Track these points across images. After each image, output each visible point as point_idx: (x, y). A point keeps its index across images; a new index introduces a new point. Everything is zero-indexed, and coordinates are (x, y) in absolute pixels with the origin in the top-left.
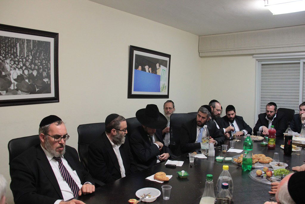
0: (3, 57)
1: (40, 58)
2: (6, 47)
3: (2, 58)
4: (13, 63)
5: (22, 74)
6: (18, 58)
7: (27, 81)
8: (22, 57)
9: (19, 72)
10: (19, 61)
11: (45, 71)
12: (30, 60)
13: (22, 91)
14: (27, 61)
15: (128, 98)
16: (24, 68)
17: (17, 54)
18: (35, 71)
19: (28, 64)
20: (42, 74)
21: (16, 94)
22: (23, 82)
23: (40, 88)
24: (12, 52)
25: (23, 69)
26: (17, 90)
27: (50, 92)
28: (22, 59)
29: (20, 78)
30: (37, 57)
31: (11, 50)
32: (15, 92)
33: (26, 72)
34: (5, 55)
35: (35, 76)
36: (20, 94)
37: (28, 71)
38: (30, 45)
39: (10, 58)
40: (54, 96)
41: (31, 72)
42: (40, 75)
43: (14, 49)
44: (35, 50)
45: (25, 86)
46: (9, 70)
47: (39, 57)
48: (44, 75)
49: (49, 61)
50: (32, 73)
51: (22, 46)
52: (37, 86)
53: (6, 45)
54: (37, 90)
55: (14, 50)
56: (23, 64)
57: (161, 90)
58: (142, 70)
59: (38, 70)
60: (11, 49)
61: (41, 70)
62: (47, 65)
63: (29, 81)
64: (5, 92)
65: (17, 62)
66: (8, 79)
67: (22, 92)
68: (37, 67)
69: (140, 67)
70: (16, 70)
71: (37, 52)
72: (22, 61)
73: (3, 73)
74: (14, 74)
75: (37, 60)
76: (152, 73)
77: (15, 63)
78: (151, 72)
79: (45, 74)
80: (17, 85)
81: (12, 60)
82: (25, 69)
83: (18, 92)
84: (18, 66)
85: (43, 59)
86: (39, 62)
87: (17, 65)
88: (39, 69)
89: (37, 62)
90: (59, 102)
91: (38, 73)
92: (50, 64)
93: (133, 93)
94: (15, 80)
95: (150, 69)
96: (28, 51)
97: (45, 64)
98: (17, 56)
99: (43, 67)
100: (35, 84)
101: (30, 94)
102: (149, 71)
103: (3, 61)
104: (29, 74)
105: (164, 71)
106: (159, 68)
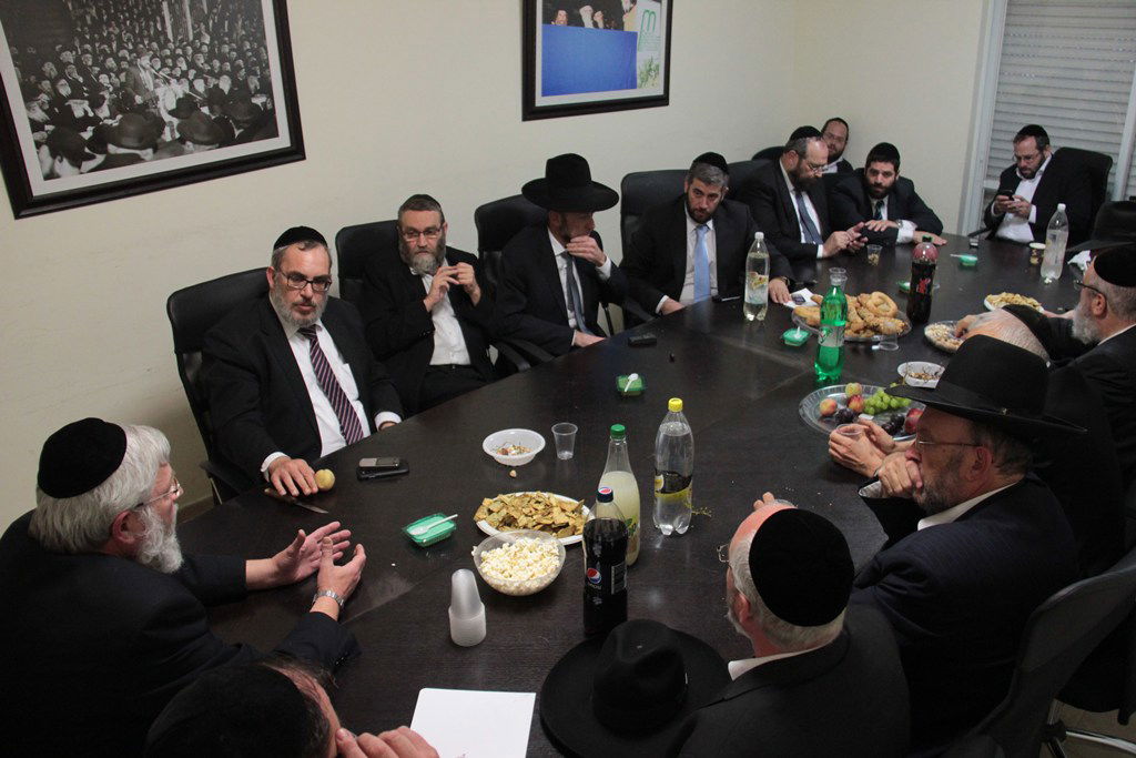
0: (130, 52)
1: (235, 35)
2: (132, 19)
3: (127, 56)
4: (158, 66)
5: (188, 91)
6: (171, 45)
7: (205, 110)
8: (182, 41)
9: (180, 89)
10: (175, 57)
11: (255, 74)
12: (205, 48)
13: (195, 142)
15: (525, 119)
17: (165, 34)
18: (225, 77)
19: (201, 60)
20: (245, 84)
21: (180, 153)
22: (195, 114)
23: (246, 126)
24: (152, 33)
25: (191, 77)
26: (182, 141)
27: (275, 134)
28: (184, 49)
29: (185, 107)
30: (226, 35)
31: (148, 28)
32: (176, 148)
33: (200, 86)
34: (135, 45)
35: (226, 91)
36: (191, 152)
39: (148, 50)
40: (289, 145)
41: (212, 82)
42: (240, 88)
43: (155, 22)
44: (215, 14)
45: (203, 128)
46: (151, 88)
47: (229, 35)
48: (252, 87)
49: (262, 40)
50: (216, 86)
51: (177, 7)
52: (236, 122)
53: (131, 13)
54: (237, 133)
55: (155, 26)
56: (187, 61)
57: (639, 81)
58: (569, 23)
59: (233, 75)
60: (147, 22)
61: (243, 72)
62: (257, 53)
63: (212, 111)
64: (150, 151)
65: (170, 61)
66: (154, 115)
67: (197, 146)
68: (228, 66)
69: (562, 15)
70: (169, 83)
71: (222, 19)
72: (185, 55)
73: (139, 99)
74: (168, 97)
75: (225, 43)
76: (605, 27)
77: (164, 65)
78: (601, 25)
79: (254, 83)
80: (179, 128)
82: (196, 77)
83: (186, 148)
84: (174, 72)
85: (246, 38)
86: (231, 50)
87: (172, 68)
88: (236, 69)
89: (226, 49)
90: (304, 158)
91: (235, 82)
92: (266, 48)
93: (541, 101)
94: (171, 113)
95: (599, 16)
96: (196, 21)
97: (250, 54)
98: (167, 41)
99: (246, 62)
100: (230, 117)
101: (219, 147)
102: (595, 24)
103: (131, 63)
104: (208, 90)
105: (650, 15)
106: (630, 9)
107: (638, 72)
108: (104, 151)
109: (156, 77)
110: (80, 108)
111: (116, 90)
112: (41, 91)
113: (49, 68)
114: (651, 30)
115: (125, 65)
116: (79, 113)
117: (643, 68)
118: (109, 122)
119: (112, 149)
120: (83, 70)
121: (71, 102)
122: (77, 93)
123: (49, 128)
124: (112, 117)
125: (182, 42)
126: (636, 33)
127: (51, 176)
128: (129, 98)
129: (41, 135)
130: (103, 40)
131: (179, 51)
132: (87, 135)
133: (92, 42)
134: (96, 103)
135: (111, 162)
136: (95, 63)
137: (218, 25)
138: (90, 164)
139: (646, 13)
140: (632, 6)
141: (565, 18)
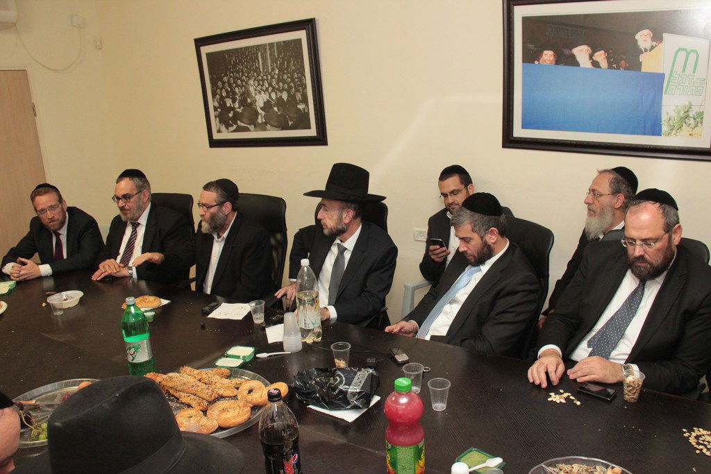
0: (246, 77)
2: (247, 61)
3: (245, 79)
4: (257, 85)
5: (268, 99)
6: (262, 74)
9: (265, 97)
10: (263, 80)
11: (299, 91)
12: (276, 76)
13: (272, 125)
14: (273, 77)
15: (504, 146)
16: (270, 89)
17: (259, 68)
18: (285, 92)
19: (274, 83)
20: (294, 97)
21: (265, 129)
22: (271, 110)
23: (294, 120)
24: (255, 68)
25: (270, 91)
26: (265, 123)
27: (309, 127)
28: (267, 76)
29: (267, 106)
31: (253, 66)
33: (274, 96)
34: (248, 74)
35: (285, 100)
36: (270, 131)
37: (276, 93)
38: (274, 52)
39: (253, 76)
40: (316, 135)
41: (279, 94)
42: (292, 98)
43: (255, 63)
44: (281, 58)
45: (275, 118)
46: (253, 95)
47: (287, 69)
48: (298, 99)
49: (303, 73)
50: (281, 97)
51: (264, 55)
52: (290, 118)
53: (246, 57)
54: (290, 123)
56: (269, 84)
57: (665, 128)
58: (557, 63)
59: (288, 91)
61: (293, 90)
62: (300, 80)
63: (278, 110)
64: (253, 126)
65: (261, 82)
66: (255, 109)
67: (272, 127)
68: (286, 86)
69: (548, 55)
70: (261, 94)
72: (267, 80)
73: (249, 100)
74: (260, 100)
75: (285, 73)
76: (610, 67)
77: (259, 84)
78: (604, 64)
79: (299, 96)
80: (265, 117)
81: (255, 80)
82: (272, 91)
83: (267, 127)
85: (294, 71)
86: (288, 77)
87: (262, 86)
88: (290, 88)
89: (285, 77)
91: (289, 95)
92: (305, 77)
93: (519, 132)
94: (261, 108)
95: (600, 56)
96: (272, 62)
97: (297, 80)
98: (260, 72)
99: (295, 84)
100: (287, 114)
101: (282, 130)
102: (596, 64)
103: (246, 83)
104: (277, 99)
105: (688, 54)
106: (652, 48)
107: (664, 117)
108: (236, 124)
109: (256, 90)
110: (229, 102)
111: (241, 95)
112: (217, 94)
113: (220, 84)
114: (689, 70)
115: (244, 83)
116: (228, 105)
117: (673, 114)
118: (238, 110)
119: (239, 123)
120: (230, 85)
121: (226, 100)
122: (228, 96)
123: (219, 110)
124: (239, 108)
125: (266, 73)
126: (663, 76)
127: (219, 131)
128: (245, 100)
129: (217, 113)
130: (238, 72)
131: (265, 77)
132: (231, 115)
133: (233, 73)
135: (239, 130)
136: (234, 82)
137: (282, 64)
138: (231, 129)
139: (681, 52)
140: (654, 44)
141: (552, 58)
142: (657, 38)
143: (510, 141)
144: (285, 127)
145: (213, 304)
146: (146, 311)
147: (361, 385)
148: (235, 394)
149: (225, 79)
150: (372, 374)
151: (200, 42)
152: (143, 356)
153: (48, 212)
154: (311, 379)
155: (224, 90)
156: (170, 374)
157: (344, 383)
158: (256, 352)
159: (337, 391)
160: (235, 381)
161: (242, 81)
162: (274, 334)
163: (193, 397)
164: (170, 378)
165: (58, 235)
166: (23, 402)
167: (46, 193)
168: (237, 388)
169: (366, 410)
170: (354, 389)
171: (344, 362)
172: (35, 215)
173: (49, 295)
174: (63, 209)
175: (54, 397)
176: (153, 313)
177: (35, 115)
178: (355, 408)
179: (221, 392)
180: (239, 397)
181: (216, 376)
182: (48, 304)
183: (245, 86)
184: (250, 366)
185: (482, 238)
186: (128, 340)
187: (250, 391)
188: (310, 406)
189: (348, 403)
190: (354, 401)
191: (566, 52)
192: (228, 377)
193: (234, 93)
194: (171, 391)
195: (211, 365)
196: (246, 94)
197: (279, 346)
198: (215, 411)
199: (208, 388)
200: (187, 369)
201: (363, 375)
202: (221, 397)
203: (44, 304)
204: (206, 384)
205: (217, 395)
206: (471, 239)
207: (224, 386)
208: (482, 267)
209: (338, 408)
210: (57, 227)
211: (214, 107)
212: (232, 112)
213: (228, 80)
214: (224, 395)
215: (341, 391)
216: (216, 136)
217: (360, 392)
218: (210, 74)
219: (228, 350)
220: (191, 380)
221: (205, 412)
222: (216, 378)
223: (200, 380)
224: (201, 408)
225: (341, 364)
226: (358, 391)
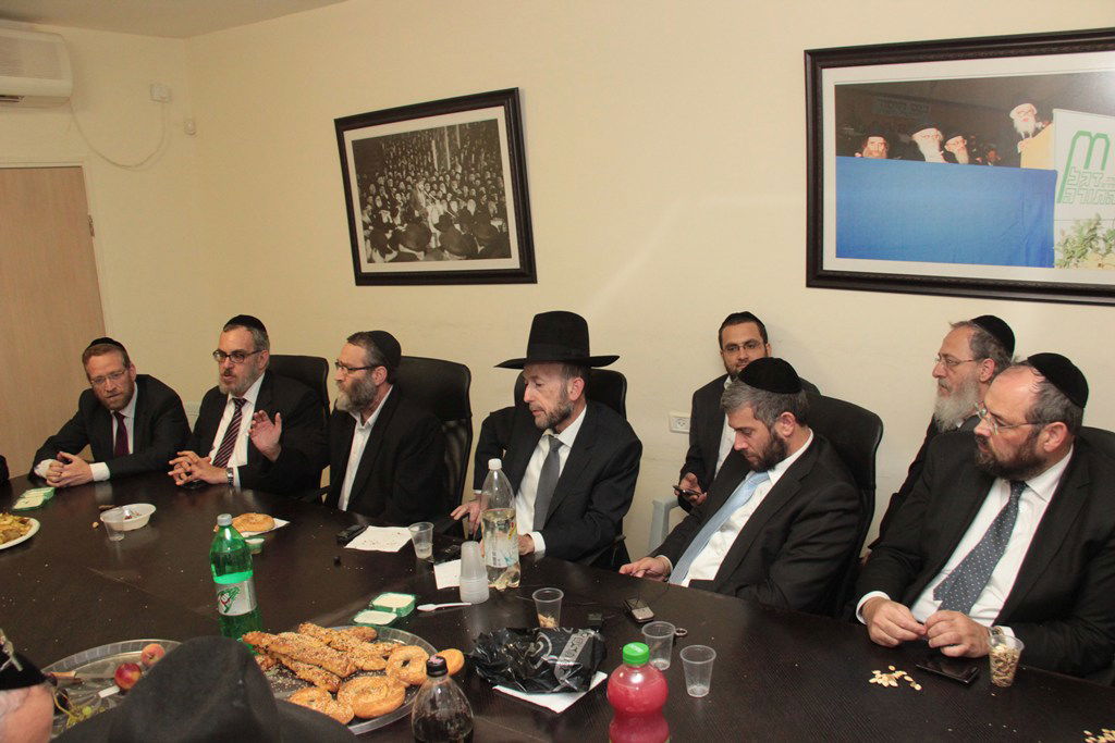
0: (413, 178)
1: (479, 167)
2: (414, 154)
3: (412, 180)
4: (429, 189)
5: (447, 211)
6: (436, 174)
8: (443, 170)
9: (440, 208)
10: (439, 183)
11: (493, 199)
12: (458, 177)
13: (451, 252)
14: (453, 178)
15: (809, 284)
16: (450, 195)
17: (432, 164)
18: (472, 201)
19: (455, 187)
20: (486, 208)
22: (450, 229)
23: (486, 244)
25: (449, 199)
26: (442, 249)
27: (508, 255)
28: (444, 176)
29: (445, 222)
30: (473, 166)
31: (423, 161)
32: (437, 255)
33: (455, 207)
34: (416, 173)
35: (473, 213)
36: (449, 259)
37: (458, 202)
38: (455, 140)
39: (423, 177)
40: (520, 267)
41: (463, 204)
43: (427, 156)
44: (466, 150)
45: (456, 240)
46: (424, 205)
47: (475, 165)
48: (491, 210)
49: (499, 171)
50: (465, 208)
51: (441, 145)
52: (480, 240)
53: (413, 148)
54: (480, 249)
55: (427, 159)
57: (1060, 255)
58: (890, 155)
59: (477, 199)
61: (485, 198)
62: (495, 182)
64: (422, 253)
65: (436, 186)
66: (425, 226)
67: (450, 255)
68: (474, 192)
69: (876, 144)
70: (435, 203)
71: (470, 153)
72: (445, 181)
73: (417, 214)
75: (472, 172)
76: (972, 161)
77: (432, 189)
79: (493, 207)
80: (441, 239)
81: (426, 182)
82: (453, 199)
83: (444, 255)
84: (438, 195)
85: (486, 169)
86: (477, 178)
87: (437, 191)
88: (480, 194)
89: (473, 177)
90: (534, 282)
91: (478, 205)
92: (502, 177)
94: (436, 226)
95: (956, 145)
96: (453, 154)
97: (490, 182)
98: (434, 169)
99: (487, 189)
100: (474, 235)
101: (467, 259)
102: (950, 157)
103: (413, 186)
104: (460, 211)
105: (1093, 140)
106: (1037, 131)
107: (1058, 239)
108: (397, 249)
109: (427, 198)
110: (386, 216)
111: (405, 205)
112: (368, 203)
113: (372, 187)
114: (1095, 165)
115: (410, 188)
116: (385, 220)
117: (1072, 234)
118: (400, 228)
119: (401, 247)
120: (388, 191)
121: (382, 212)
122: (384, 207)
123: (371, 228)
125: (444, 172)
127: (371, 261)
128: (411, 212)
129: (367, 232)
130: (400, 170)
131: (441, 178)
132: (389, 236)
133: (392, 171)
134: (394, 215)
135: (401, 258)
136: (394, 186)
137: (468, 158)
138: (390, 257)
139: (1081, 137)
140: (1040, 125)
141: (882, 148)
142: (1045, 116)
143: (818, 277)
144: (472, 255)
145: (354, 528)
146: (251, 537)
147: (577, 654)
148: (382, 667)
149: (381, 180)
150: (594, 638)
151: (343, 125)
152: (241, 605)
153: (108, 380)
154: (500, 644)
155: (378, 197)
156: (284, 635)
157: (550, 651)
158: (417, 603)
159: (539, 664)
160: (382, 647)
161: (407, 183)
162: (446, 575)
163: (317, 669)
164: (284, 640)
165: (121, 419)
166: (56, 674)
167: (106, 351)
168: (386, 658)
169: (584, 693)
170: (565, 660)
171: (553, 620)
172: (88, 386)
173: (104, 510)
174: (129, 377)
175: (105, 666)
176: (261, 540)
177: (92, 234)
178: (568, 690)
179: (361, 663)
180: (389, 672)
181: (354, 639)
182: (101, 523)
183: (410, 190)
184: (409, 624)
185: (769, 428)
186: (219, 580)
187: (406, 663)
188: (498, 687)
189: (556, 683)
190: (565, 680)
191: (904, 138)
192: (373, 640)
193: (395, 202)
194: (284, 661)
195: (348, 621)
196: (412, 204)
197: (453, 594)
198: (349, 693)
199: (340, 657)
200: (310, 627)
201: (579, 640)
202: (360, 671)
203: (95, 524)
204: (337, 650)
205: (353, 668)
206: (753, 430)
207: (365, 653)
208: (770, 473)
209: (540, 690)
210: (118, 404)
211: (363, 222)
212: (390, 231)
213: (386, 183)
214: (365, 667)
215: (545, 663)
216: (366, 268)
217: (574, 667)
218: (357, 172)
219: (374, 598)
220: (316, 644)
221: (334, 694)
222: (354, 642)
223: (329, 645)
224: (329, 687)
225: (549, 622)
226: (572, 663)
